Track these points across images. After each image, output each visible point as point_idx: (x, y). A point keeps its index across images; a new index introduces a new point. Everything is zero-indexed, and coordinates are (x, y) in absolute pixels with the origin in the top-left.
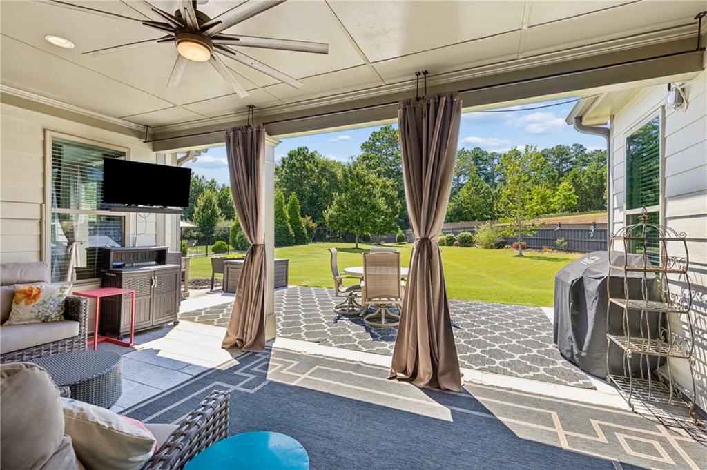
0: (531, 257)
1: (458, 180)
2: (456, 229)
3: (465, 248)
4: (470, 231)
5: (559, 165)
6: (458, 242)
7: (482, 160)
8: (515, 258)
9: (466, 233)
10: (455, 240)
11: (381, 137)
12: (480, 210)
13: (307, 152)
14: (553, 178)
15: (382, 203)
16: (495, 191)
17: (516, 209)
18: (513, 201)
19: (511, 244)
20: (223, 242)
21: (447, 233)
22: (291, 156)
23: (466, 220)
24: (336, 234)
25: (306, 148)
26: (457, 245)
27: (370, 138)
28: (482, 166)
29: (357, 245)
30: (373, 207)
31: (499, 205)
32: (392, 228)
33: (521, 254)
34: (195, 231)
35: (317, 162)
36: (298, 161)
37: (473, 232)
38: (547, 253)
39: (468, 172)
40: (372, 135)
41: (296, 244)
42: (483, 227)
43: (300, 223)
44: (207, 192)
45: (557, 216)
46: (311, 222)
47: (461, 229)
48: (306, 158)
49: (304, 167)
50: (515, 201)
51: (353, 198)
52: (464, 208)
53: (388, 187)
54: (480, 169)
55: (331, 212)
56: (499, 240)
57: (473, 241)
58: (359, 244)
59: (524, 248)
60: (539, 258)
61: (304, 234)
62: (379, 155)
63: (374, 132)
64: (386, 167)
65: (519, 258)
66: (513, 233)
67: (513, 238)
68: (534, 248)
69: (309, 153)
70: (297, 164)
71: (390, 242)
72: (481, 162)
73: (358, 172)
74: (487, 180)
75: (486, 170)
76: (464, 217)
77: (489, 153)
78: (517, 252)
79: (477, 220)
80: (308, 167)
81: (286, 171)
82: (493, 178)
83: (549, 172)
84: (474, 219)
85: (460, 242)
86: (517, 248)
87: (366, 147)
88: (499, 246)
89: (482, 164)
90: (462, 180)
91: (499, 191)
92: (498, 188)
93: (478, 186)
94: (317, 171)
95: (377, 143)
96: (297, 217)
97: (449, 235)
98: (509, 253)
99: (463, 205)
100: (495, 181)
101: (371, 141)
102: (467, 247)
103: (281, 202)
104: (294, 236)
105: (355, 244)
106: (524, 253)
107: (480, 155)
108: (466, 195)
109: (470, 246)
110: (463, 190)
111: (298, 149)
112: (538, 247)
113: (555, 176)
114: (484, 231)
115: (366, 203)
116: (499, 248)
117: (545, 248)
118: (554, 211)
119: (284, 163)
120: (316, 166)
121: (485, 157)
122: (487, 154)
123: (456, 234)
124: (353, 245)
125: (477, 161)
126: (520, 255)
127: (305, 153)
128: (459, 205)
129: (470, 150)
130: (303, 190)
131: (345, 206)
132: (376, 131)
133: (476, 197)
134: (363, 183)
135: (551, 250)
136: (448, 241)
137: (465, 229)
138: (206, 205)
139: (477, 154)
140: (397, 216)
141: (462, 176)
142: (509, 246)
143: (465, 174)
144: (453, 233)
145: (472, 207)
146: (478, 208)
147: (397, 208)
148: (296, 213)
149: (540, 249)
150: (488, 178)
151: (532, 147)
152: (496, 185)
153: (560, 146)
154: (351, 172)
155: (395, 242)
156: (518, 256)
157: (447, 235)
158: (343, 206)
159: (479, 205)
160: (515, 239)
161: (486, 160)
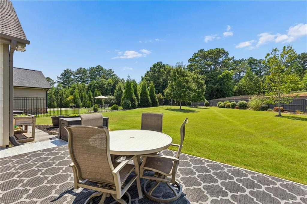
0: (289, 117)
1: (240, 75)
2: (237, 99)
3: (243, 110)
4: (245, 101)
5: (303, 64)
6: (238, 106)
7: (253, 64)
8: (275, 117)
9: (243, 101)
10: (236, 105)
11: (198, 55)
12: (252, 90)
13: (162, 64)
14: (300, 71)
15: (194, 86)
16: (261, 79)
17: (277, 86)
18: (274, 82)
19: (272, 108)
20: (116, 105)
21: (232, 102)
22: (154, 66)
23: (244, 95)
24: (175, 102)
25: (161, 62)
26: (237, 108)
27: (193, 56)
28: (253, 67)
29: (181, 107)
30: (189, 88)
31: (264, 85)
32: (201, 99)
33: (280, 114)
34: (114, 100)
35: (166, 69)
36: (157, 68)
37: (247, 101)
38: (299, 114)
39: (245, 70)
40: (194, 55)
41: (152, 106)
42: (253, 98)
43: (155, 97)
44: (120, 84)
45: (302, 92)
46: (162, 96)
47: (240, 99)
48: (161, 67)
49: (160, 71)
50: (275, 82)
51: (178, 83)
52: (243, 89)
53: (199, 78)
54: (252, 69)
55: (167, 91)
56: (263, 106)
57: (248, 105)
58: (182, 107)
59: (282, 111)
60: (295, 118)
61: (157, 102)
62: (197, 64)
63: (195, 53)
64: (200, 69)
65: (279, 118)
66: (274, 102)
67: (274, 105)
68: (289, 111)
69: (163, 65)
70: (157, 69)
71: (201, 106)
72: (253, 65)
73: (180, 70)
74: (257, 74)
75: (256, 68)
76: (243, 93)
77: (258, 60)
78: (277, 114)
79: (250, 95)
80: (161, 71)
81: (151, 73)
82: (260, 73)
83: (297, 68)
84: (248, 94)
85: (239, 106)
86: (277, 110)
87: (191, 60)
88: (264, 109)
89: (254, 66)
90: (242, 74)
91: (264, 79)
92: (263, 78)
93: (251, 77)
94: (166, 72)
95: (196, 59)
96: (153, 94)
97: (233, 102)
98: (271, 114)
99: (242, 87)
100: (261, 74)
101: (193, 58)
102: (243, 109)
103: (145, 87)
104: (151, 102)
105: (180, 107)
106: (282, 114)
107: (252, 61)
108: (244, 82)
109: (245, 109)
110: (243, 80)
111: (157, 63)
112: (292, 110)
113: (301, 69)
114: (254, 100)
115: (185, 86)
116: (264, 110)
117: (298, 111)
118: (300, 89)
119: (151, 70)
120: (166, 70)
121: (256, 62)
122: (257, 60)
123: (237, 102)
124: (178, 107)
125: (251, 64)
126: (280, 116)
127: (161, 64)
128: (240, 87)
129: (247, 59)
130: (159, 82)
131: (174, 88)
132: (196, 52)
133: (250, 83)
134: (183, 76)
135: (302, 113)
136: (232, 106)
137: (242, 99)
138: (119, 89)
139: (251, 61)
140: (204, 93)
141: (242, 72)
142: (271, 109)
143: (244, 72)
144: (235, 101)
145: (248, 88)
146: (251, 89)
147: (204, 89)
148: (153, 92)
149: (294, 112)
150: (257, 73)
151: (288, 47)
152: (262, 76)
153: (304, 53)
154: (177, 70)
155: (204, 106)
156: (278, 116)
157: (232, 103)
158: (173, 88)
159: (252, 87)
160: (276, 105)
161: (256, 63)
